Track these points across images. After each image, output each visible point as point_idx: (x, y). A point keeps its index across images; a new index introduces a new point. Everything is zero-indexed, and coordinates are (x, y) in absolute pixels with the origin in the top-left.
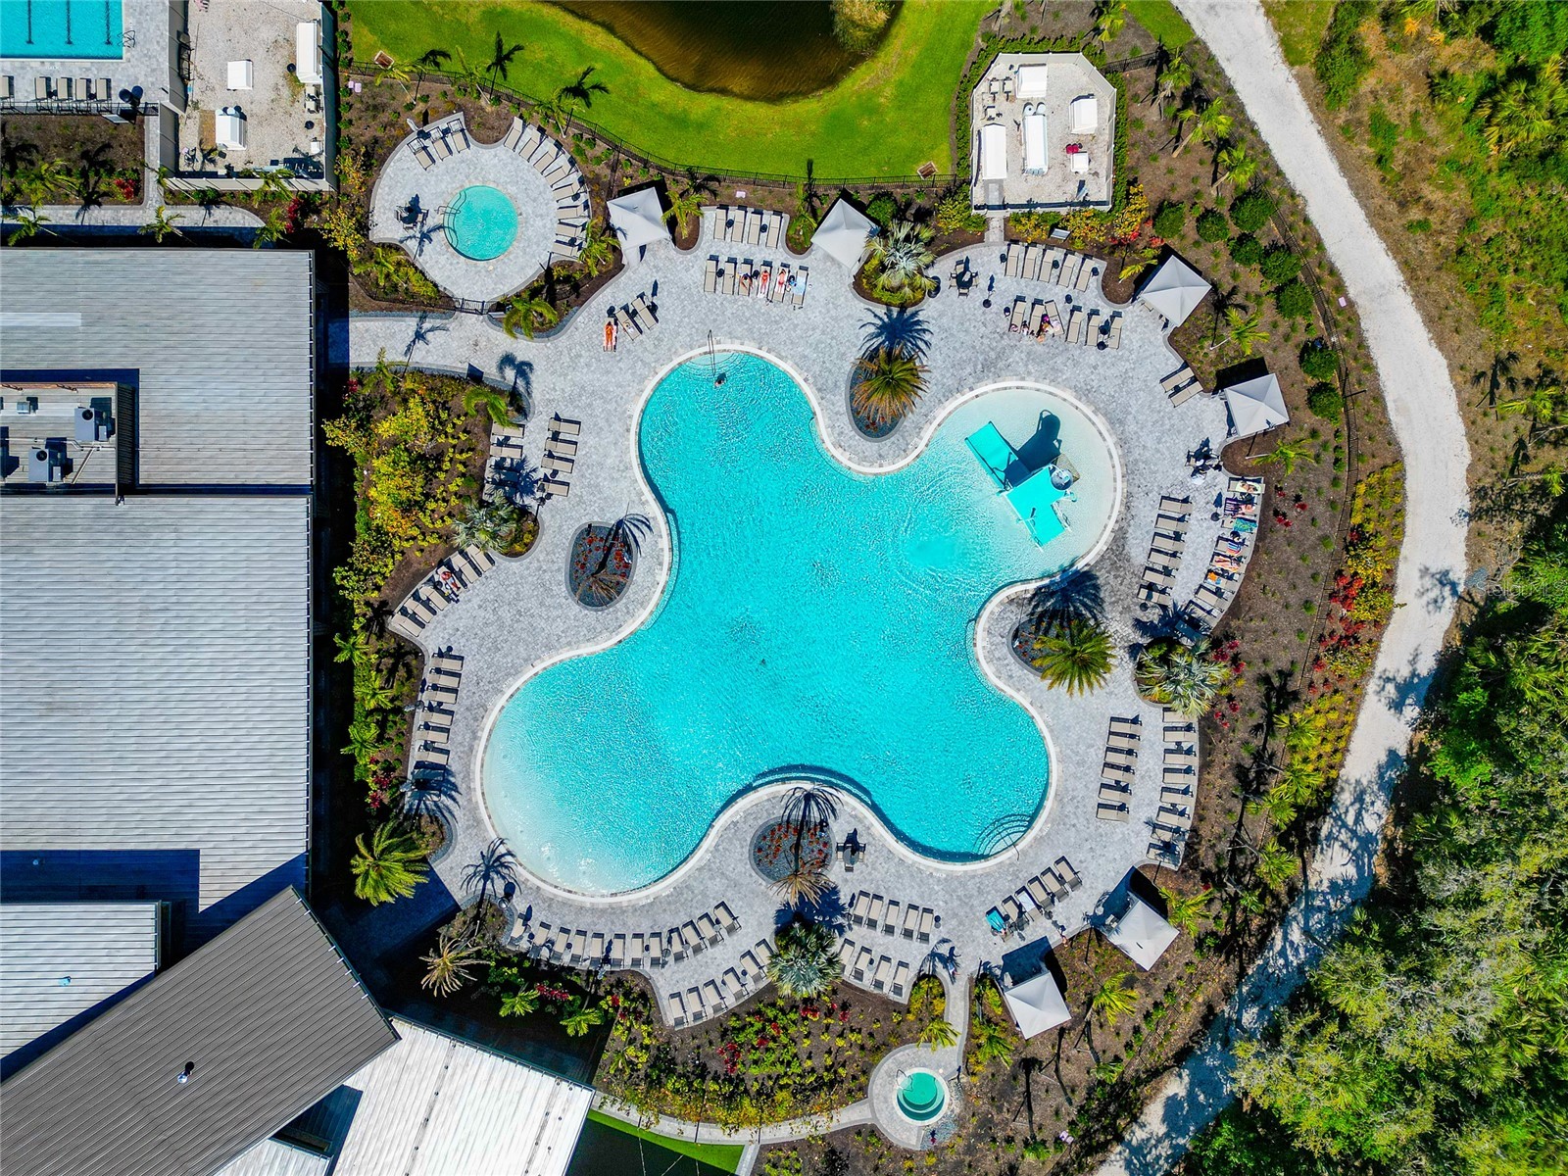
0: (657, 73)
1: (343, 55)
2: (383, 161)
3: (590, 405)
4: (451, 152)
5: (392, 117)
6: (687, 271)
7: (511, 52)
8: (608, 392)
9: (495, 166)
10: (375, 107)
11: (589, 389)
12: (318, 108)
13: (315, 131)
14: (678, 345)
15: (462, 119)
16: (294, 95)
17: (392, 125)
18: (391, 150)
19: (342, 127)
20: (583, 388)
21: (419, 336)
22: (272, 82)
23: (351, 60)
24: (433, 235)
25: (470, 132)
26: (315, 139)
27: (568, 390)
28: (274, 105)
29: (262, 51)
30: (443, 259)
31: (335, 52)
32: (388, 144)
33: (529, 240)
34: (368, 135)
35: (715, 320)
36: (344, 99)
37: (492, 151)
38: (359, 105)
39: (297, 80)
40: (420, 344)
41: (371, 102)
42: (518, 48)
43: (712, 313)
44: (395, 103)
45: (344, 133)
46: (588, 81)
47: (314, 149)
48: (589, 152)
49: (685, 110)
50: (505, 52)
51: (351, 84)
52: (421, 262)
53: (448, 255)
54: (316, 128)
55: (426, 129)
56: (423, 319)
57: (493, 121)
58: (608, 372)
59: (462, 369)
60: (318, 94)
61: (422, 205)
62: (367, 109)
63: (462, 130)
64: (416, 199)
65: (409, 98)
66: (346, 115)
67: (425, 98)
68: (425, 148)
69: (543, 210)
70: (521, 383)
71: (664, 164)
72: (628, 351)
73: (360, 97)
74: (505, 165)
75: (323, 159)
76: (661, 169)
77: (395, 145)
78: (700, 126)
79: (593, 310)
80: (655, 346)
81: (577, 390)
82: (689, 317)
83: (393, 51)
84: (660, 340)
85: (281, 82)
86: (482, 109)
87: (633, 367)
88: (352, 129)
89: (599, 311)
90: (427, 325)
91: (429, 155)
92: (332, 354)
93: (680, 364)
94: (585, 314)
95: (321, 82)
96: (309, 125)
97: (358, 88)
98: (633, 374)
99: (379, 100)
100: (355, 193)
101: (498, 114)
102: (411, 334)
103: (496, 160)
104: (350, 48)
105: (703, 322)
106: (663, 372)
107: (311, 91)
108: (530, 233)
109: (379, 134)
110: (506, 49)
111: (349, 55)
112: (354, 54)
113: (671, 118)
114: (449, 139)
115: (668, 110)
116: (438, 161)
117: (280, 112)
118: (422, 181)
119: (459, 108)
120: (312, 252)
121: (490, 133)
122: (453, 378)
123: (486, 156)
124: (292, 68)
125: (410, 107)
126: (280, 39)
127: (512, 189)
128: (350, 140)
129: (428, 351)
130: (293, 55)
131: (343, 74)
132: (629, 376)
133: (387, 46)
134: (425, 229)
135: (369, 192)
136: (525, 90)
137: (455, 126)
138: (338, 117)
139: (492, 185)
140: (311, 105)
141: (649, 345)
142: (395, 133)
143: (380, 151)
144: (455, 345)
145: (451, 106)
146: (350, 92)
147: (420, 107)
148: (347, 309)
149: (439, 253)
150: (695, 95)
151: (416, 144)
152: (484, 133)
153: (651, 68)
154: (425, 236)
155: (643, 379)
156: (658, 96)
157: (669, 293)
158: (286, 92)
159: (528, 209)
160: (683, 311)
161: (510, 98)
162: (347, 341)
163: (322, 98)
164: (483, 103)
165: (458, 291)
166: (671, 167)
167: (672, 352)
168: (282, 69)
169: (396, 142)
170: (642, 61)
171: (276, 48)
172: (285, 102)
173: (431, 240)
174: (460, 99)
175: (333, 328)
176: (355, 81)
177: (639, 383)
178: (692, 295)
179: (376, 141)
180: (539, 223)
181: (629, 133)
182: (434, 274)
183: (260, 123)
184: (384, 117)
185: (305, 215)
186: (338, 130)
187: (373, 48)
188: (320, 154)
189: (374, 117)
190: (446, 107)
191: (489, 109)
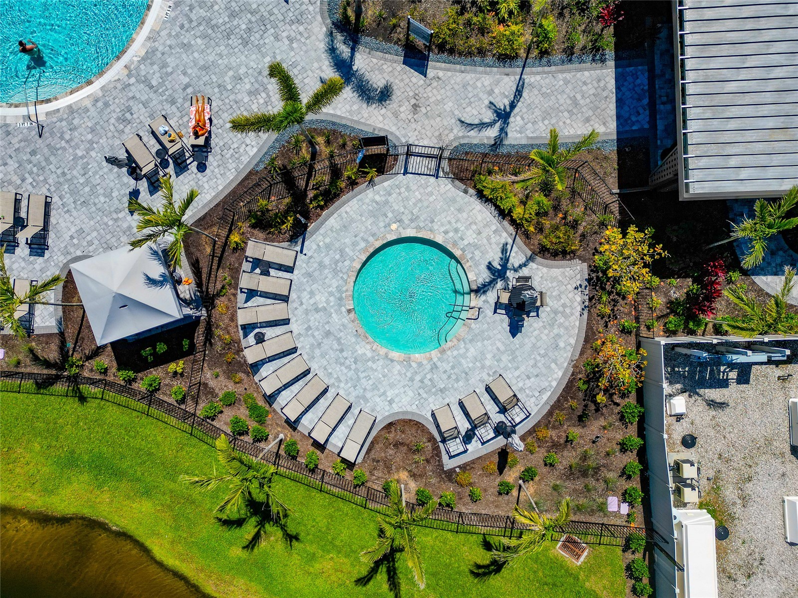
0: (148, 543)
1: (638, 556)
2: (569, 389)
3: (233, 15)
4: (461, 405)
5: (555, 457)
6: (81, 231)
7: (374, 571)
8: (204, 36)
9: (392, 386)
10: (584, 474)
11: (234, 41)
12: (677, 467)
13: (678, 431)
14: (93, 112)
15: (445, 457)
16: (716, 490)
17: (555, 446)
18: (557, 405)
19: (638, 441)
20: (245, 43)
21: (503, 116)
22: (752, 509)
23: (626, 548)
24: (485, 276)
25: (432, 439)
26: (679, 417)
27: (268, 39)
28: (746, 471)
29: (772, 560)
30: (470, 237)
31: (652, 561)
32: (561, 415)
33: (335, 272)
34: (595, 426)
35: (33, 153)
36: (635, 484)
37: (396, 408)
38: (612, 475)
39: (713, 513)
40: (503, 103)
41: (592, 482)
42: (363, 581)
43: (38, 165)
44: (552, 480)
45: (632, 430)
46: (249, 530)
47: (679, 404)
48: (242, 413)
49: (99, 487)
50: (383, 569)
51: (625, 509)
52: (504, 233)
53: (462, 244)
54: (677, 437)
55: (501, 441)
56: (498, 143)
57: (397, 456)
58: (205, 68)
59: (437, 68)
60: (678, 492)
61: (503, 321)
62: (597, 469)
63: (444, 441)
64: (515, 329)
65: (529, 490)
66: (631, 459)
67: (504, 490)
68: (503, 410)
69: (315, 319)
70: (344, 50)
71: (122, 399)
72: (173, 102)
73: (609, 488)
74: (375, 387)
75: (667, 388)
76: (126, 389)
77: (550, 413)
78: (71, 462)
79: (232, 165)
80: (129, 110)
81: (255, 38)
82: (76, 158)
83: (556, 565)
84: (123, 120)
85: (738, 510)
86: (413, 476)
87: (165, 76)
88: (619, 437)
89: (222, 164)
90: (492, 133)
91: (495, 399)
92: (643, 80)
93: (89, 83)
94: (245, 159)
95: (675, 511)
96: (689, 442)
97: (613, 503)
98: (164, 65)
99: (579, 484)
100: (613, 333)
101: (388, 468)
102: (515, 121)
103: (390, 394)
104: (628, 568)
105: (53, 150)
106: (116, 71)
107: (690, 495)
108: (335, 283)
109: (575, 432)
110: (382, 577)
111: (629, 556)
112: (621, 559)
113: (118, 474)
114: (464, 426)
115: (124, 485)
116: (481, 390)
117: (738, 460)
118: (505, 358)
119: (450, 475)
120: (684, 196)
121: (400, 437)
122: (451, 51)
123: (405, 400)
124: (722, 534)
125: (528, 475)
126: (742, 580)
127: (364, 349)
128: (622, 418)
129: (491, 92)
130: (721, 554)
131: (638, 522)
132: (171, 61)
133: (569, 573)
134: (500, 284)
135: (589, 337)
136: (346, 508)
137: (455, 446)
138: (642, 454)
139: (395, 355)
140: (689, 472)
141: (141, 114)
142: (552, 433)
143: (574, 403)
144: (449, 106)
145: (463, 478)
146: (625, 497)
147: (511, 475)
148: (620, 152)
149: (476, 247)
150: (87, 512)
151: (517, 415)
152: (409, 436)
153: (158, 552)
154: (498, 273)
155: (148, 57)
156: (146, 506)
157: (109, 195)
158: (730, 493)
159: (338, 319)
160: (85, 168)
161: (371, 496)
162: (620, 102)
163: (672, 485)
164: (413, 485)
165: (446, 188)
166: (110, 395)
167: (101, 102)
168: (738, 530)
169: (549, 419)
170: (171, 561)
171: (749, 566)
172: (730, 476)
173: (490, 267)
174: (449, 492)
175: (642, 120)
176: (617, 514)
177: (154, 51)
178: (72, 193)
179: (582, 419)
180: (321, 299)
181: (181, 447)
182: (483, 213)
183: (769, 442)
184: (568, 458)
185: (691, 298)
186: (641, 433)
187: (591, 569)
188: (671, 396)
189: (585, 457)
190: (473, 477)
191: (404, 475)
